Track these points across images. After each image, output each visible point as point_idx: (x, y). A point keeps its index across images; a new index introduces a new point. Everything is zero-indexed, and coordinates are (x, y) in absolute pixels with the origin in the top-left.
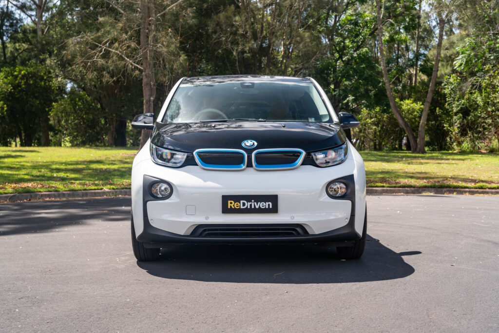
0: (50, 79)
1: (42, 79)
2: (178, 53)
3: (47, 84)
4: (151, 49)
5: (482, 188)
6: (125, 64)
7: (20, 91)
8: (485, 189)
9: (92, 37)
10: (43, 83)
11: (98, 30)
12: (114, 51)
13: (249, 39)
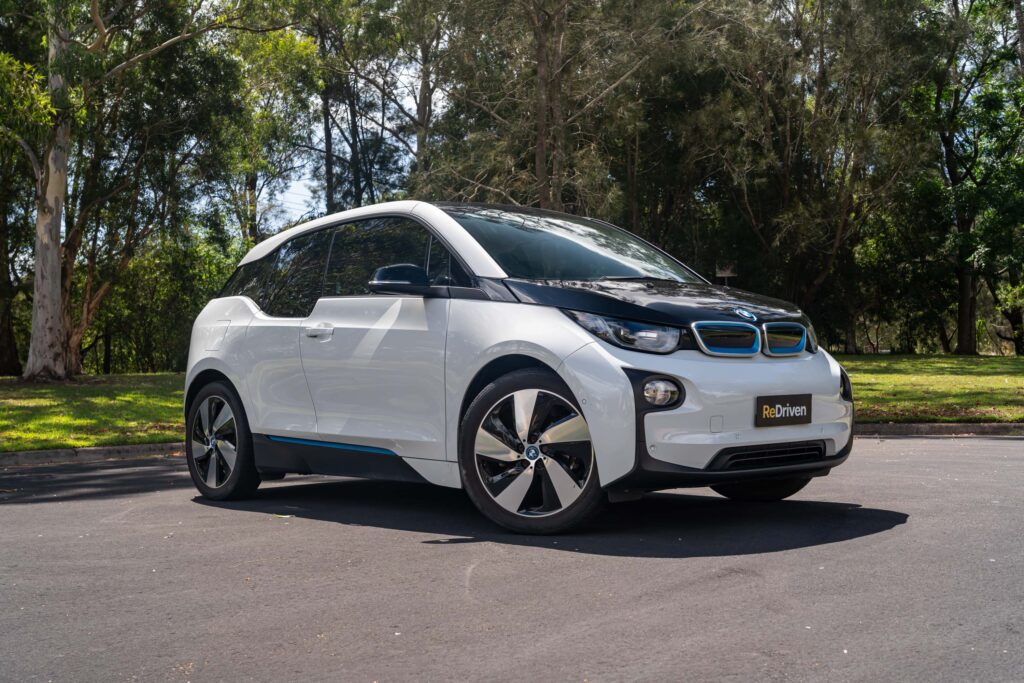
2: (610, 185)
4: (558, 181)
9: (460, 168)
11: (466, 155)
12: (492, 189)
13: (765, 151)
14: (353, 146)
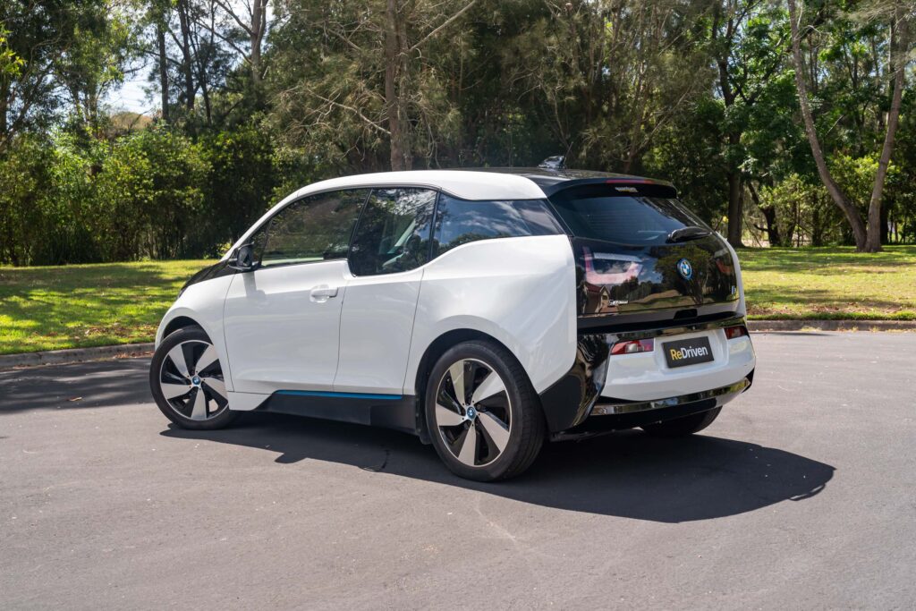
0: (270, 151)
1: (258, 150)
2: (448, 105)
3: (265, 158)
4: (403, 101)
5: (904, 318)
6: (363, 128)
7: (225, 171)
8: (910, 320)
9: (315, 88)
10: (259, 157)
11: (322, 75)
12: (345, 107)
13: (573, 72)
14: (185, 50)
